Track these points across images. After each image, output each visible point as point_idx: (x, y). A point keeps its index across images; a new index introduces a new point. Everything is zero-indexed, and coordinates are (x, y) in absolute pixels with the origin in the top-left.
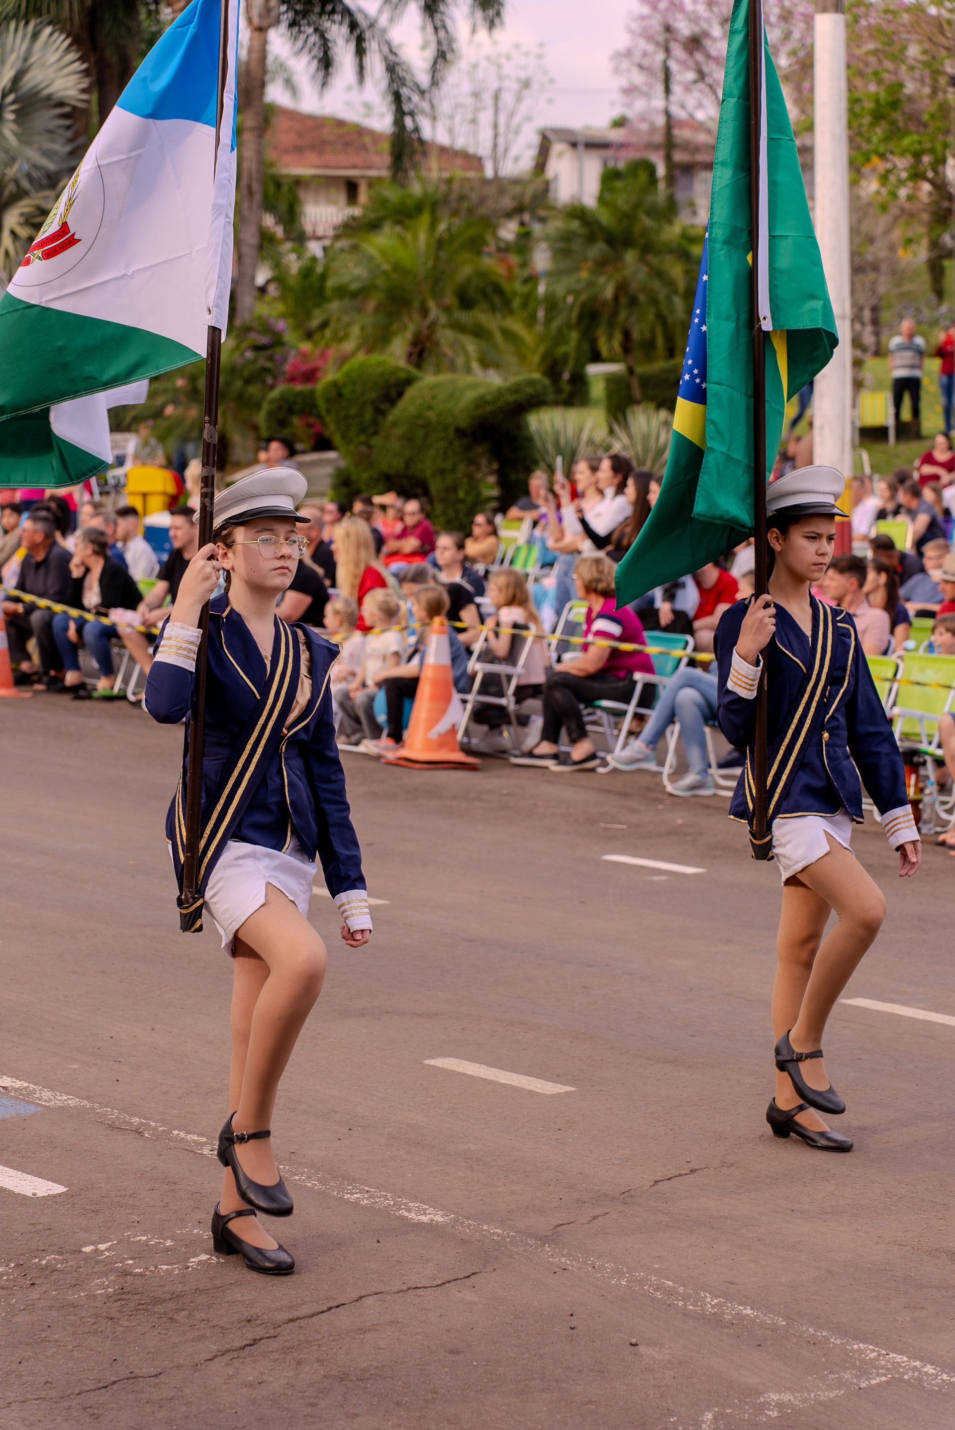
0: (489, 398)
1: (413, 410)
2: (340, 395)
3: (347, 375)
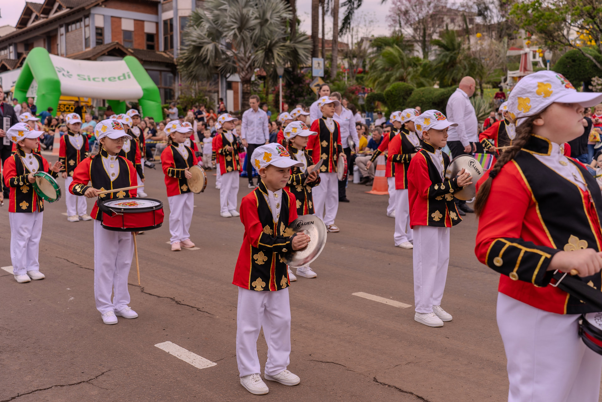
0: (445, 93)
1: (417, 98)
2: (392, 94)
3: (393, 88)
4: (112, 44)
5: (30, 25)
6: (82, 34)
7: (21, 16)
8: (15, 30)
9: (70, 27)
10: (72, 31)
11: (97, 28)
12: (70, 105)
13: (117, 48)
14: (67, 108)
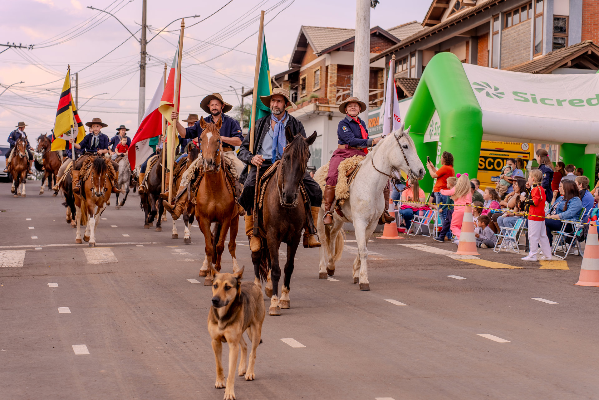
4: (581, 46)
5: (446, 19)
6: (530, 30)
7: (432, 5)
8: (422, 28)
9: (510, 19)
10: (513, 25)
11: (557, 19)
12: (494, 159)
13: (590, 53)
14: (490, 164)
